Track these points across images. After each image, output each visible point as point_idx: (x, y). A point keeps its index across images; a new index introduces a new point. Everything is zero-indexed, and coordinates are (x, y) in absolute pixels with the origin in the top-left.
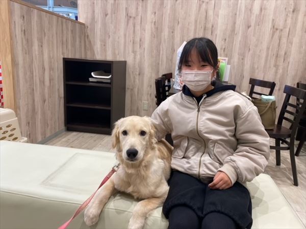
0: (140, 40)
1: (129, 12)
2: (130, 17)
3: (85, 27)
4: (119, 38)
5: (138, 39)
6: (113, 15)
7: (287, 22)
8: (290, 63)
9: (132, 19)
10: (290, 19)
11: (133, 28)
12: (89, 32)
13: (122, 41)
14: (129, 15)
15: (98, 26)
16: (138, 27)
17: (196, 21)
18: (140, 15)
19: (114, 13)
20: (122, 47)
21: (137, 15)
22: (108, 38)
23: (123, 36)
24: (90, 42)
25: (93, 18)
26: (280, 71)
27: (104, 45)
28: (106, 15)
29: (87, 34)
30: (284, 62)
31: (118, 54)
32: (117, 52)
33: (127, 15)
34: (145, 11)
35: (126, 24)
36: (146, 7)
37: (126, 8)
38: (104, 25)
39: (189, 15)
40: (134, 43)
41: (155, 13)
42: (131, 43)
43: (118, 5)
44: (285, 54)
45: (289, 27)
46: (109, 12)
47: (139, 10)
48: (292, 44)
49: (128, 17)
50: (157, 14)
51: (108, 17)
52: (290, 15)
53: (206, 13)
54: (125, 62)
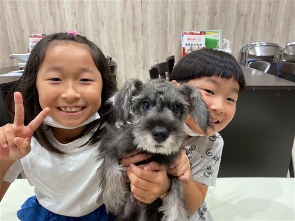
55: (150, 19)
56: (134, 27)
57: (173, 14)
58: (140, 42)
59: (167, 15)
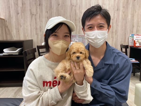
0: (40, 27)
1: (32, 12)
2: (33, 15)
3: (5, 21)
4: (27, 27)
5: (38, 27)
6: (23, 14)
7: (115, 15)
8: (119, 36)
9: (34, 16)
10: (116, 14)
11: (35, 21)
12: (7, 24)
13: (29, 28)
14: (32, 13)
15: (14, 20)
16: (38, 20)
17: (70, 16)
18: (39, 13)
19: (23, 13)
20: (29, 32)
21: (37, 13)
22: (20, 27)
23: (29, 26)
24: (9, 30)
25: (10, 16)
26: (114, 40)
27: (18, 31)
28: (18, 14)
29: (6, 25)
30: (116, 35)
31: (27, 36)
32: (26, 35)
33: (31, 13)
34: (42, 11)
35: (31, 18)
36: (42, 9)
37: (30, 10)
38: (17, 19)
39: (67, 13)
40: (36, 29)
41: (47, 12)
42: (35, 29)
43: (25, 8)
44: (116, 31)
45: (116, 18)
46: (20, 12)
47: (38, 10)
48: (118, 26)
49: (32, 14)
50: (48, 12)
51: (19, 15)
52: (116, 12)
53: (75, 11)
54: (32, 40)
55: (119, 28)
56: (112, 32)
57: (129, 26)
58: (114, 38)
59: (126, 27)
